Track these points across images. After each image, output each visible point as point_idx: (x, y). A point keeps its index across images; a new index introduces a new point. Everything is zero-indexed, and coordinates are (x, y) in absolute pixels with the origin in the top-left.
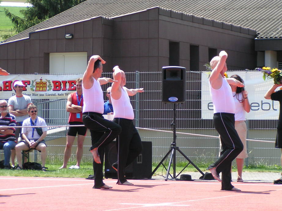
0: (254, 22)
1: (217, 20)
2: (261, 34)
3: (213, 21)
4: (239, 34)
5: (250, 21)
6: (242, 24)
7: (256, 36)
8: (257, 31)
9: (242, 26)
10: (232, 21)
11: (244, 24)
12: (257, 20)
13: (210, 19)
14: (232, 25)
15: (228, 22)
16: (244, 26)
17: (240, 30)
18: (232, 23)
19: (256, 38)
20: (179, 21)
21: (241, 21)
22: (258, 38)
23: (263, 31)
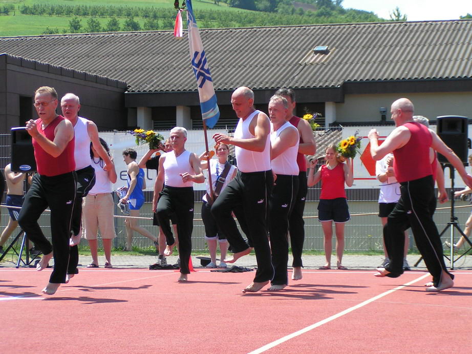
0: (124, 72)
1: (78, 70)
2: (133, 86)
3: (73, 71)
4: (106, 87)
5: (118, 70)
6: (109, 75)
7: (126, 89)
8: (127, 83)
9: (109, 78)
10: (97, 71)
11: (112, 75)
12: (127, 70)
13: (69, 68)
14: (96, 76)
15: (92, 72)
16: (111, 77)
17: (107, 82)
18: (97, 73)
19: (126, 92)
20: (32, 71)
21: (107, 71)
22: (129, 91)
23: (134, 83)
